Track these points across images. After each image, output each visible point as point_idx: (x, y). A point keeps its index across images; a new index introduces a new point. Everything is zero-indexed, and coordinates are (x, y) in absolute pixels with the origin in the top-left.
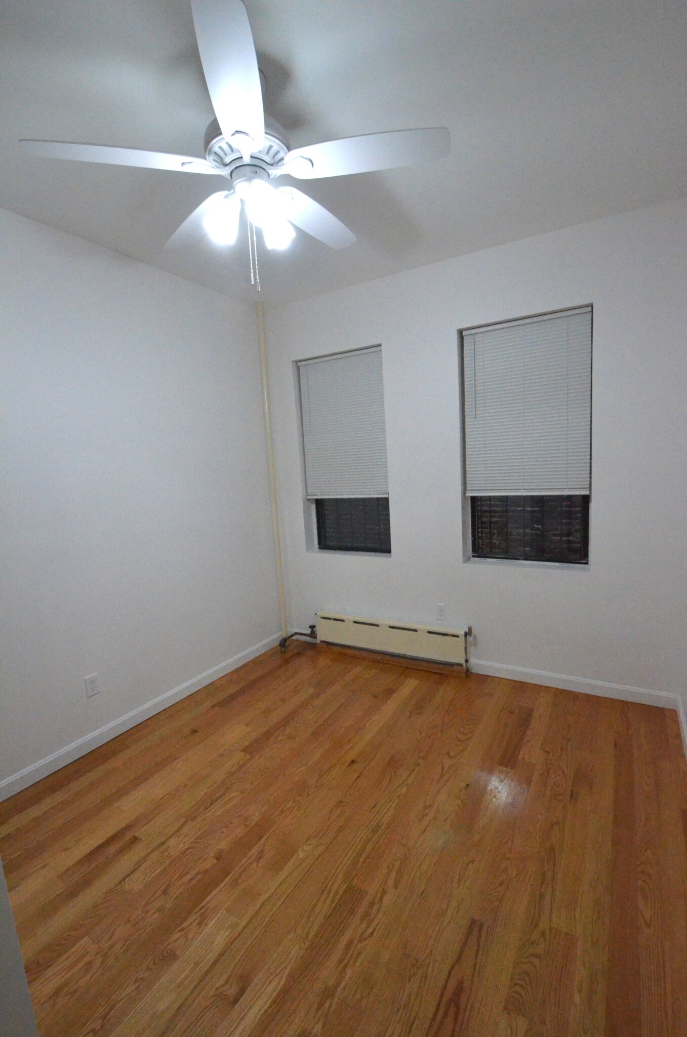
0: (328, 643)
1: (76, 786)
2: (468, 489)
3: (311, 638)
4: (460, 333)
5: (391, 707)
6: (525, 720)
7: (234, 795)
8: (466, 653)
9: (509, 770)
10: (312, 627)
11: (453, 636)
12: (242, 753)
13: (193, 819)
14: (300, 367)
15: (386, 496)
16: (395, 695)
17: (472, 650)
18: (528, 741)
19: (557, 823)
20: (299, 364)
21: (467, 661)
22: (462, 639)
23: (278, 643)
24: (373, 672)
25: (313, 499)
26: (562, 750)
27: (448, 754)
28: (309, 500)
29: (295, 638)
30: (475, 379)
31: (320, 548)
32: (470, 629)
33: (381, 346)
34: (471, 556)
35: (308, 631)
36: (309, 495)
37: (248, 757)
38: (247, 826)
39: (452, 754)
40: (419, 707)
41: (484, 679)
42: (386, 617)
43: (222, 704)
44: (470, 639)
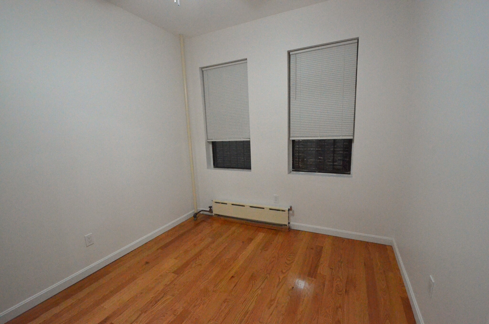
0: (219, 215)
1: (81, 295)
2: (291, 136)
3: (210, 213)
4: (289, 53)
5: (251, 247)
6: (319, 252)
7: (168, 298)
8: (289, 219)
9: (313, 279)
10: (210, 207)
11: (283, 211)
12: (173, 274)
13: (145, 312)
14: (204, 71)
15: (248, 140)
16: (253, 241)
17: (291, 218)
18: (321, 264)
19: (340, 307)
20: (203, 69)
21: (289, 223)
22: (287, 212)
23: (193, 216)
24: (241, 230)
25: (210, 142)
26: (339, 268)
27: (282, 271)
28: (208, 142)
29: (201, 213)
30: (296, 77)
31: (214, 167)
32: (291, 207)
33: (247, 60)
34: (292, 171)
35: (208, 209)
36: (209, 140)
37: (177, 276)
38: (175, 315)
39: (284, 271)
40: (265, 247)
41: (297, 232)
42: (248, 202)
43: (163, 248)
44: (291, 212)
